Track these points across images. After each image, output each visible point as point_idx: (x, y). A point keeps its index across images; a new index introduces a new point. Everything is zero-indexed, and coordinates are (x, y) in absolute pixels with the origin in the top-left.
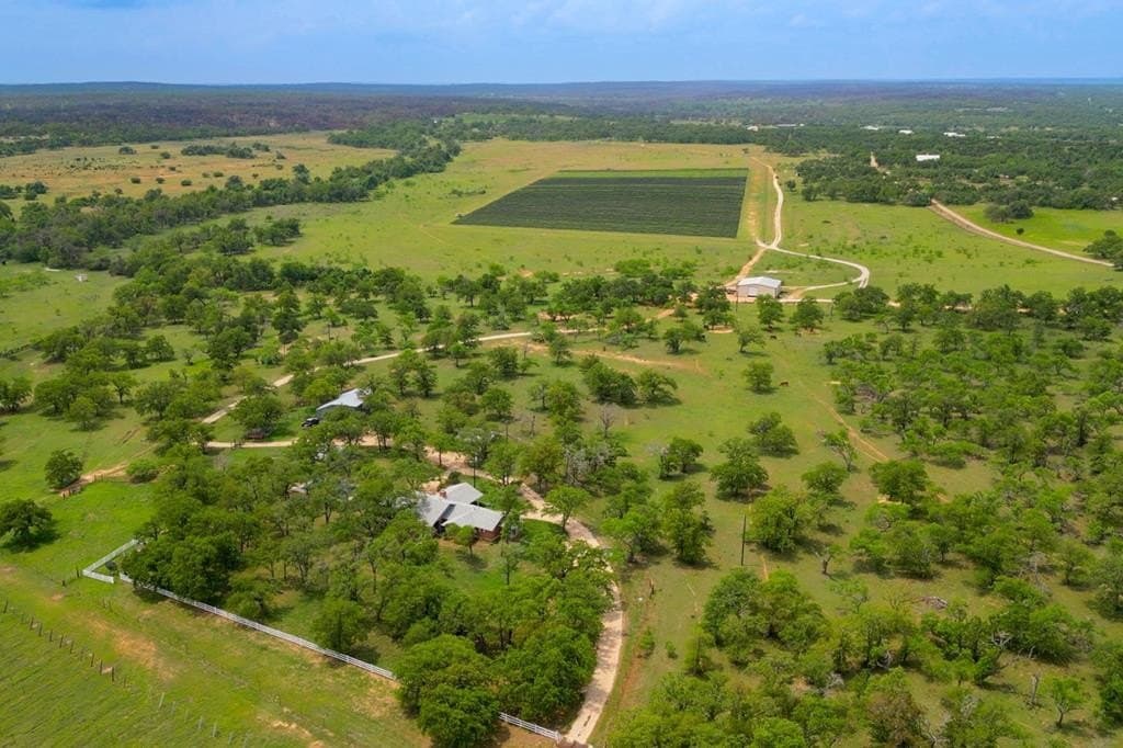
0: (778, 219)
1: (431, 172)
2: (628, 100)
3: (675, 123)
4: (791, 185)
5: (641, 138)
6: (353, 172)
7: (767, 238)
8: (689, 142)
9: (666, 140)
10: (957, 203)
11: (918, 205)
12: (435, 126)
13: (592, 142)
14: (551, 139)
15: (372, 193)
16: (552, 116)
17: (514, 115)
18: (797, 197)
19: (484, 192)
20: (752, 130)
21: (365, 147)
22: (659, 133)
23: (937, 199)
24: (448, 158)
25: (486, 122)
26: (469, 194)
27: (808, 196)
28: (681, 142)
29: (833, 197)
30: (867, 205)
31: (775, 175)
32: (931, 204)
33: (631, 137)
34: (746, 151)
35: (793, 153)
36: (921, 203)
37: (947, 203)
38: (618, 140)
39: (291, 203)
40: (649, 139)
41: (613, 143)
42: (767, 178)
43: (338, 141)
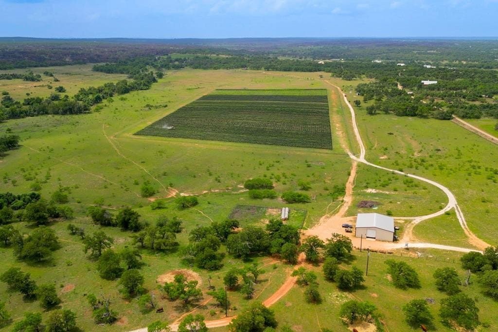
0: (356, 130)
1: (141, 89)
2: (257, 46)
3: (280, 58)
4: (357, 103)
5: (263, 68)
6: (91, 91)
7: (356, 153)
8: (289, 71)
9: (277, 69)
10: (470, 118)
11: (444, 119)
12: (155, 60)
13: (237, 70)
14: (215, 68)
15: (93, 108)
16: (218, 55)
17: (198, 55)
18: (363, 111)
19: (166, 106)
20: (321, 64)
21: (112, 73)
22: (273, 66)
23: (455, 114)
24: (154, 80)
25: (183, 58)
26: (156, 107)
27: (371, 111)
28: (285, 70)
29: (386, 111)
30: (410, 118)
31: (344, 95)
32: (453, 118)
33: (258, 68)
34: (321, 76)
35: (349, 78)
36: (446, 117)
37: (463, 117)
38: (251, 69)
39: (37, 115)
40: (267, 69)
41: (248, 71)
42: (339, 97)
43: (97, 69)
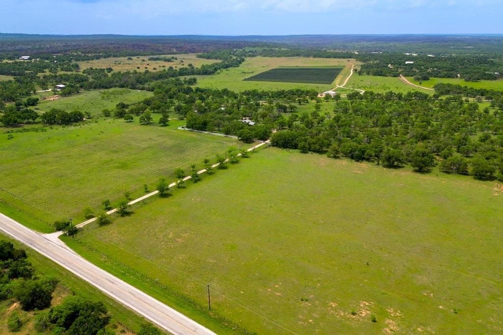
1: (235, 67)
2: (314, 42)
4: (357, 70)
5: (312, 56)
6: (208, 66)
7: (341, 84)
8: (329, 58)
9: (321, 57)
10: (408, 76)
11: (395, 77)
12: (235, 52)
13: (294, 57)
14: (278, 56)
15: (216, 72)
16: (280, 48)
17: (265, 48)
18: (356, 74)
19: (253, 72)
20: (355, 54)
21: (211, 59)
22: (320, 55)
23: (402, 75)
24: (240, 63)
25: (254, 51)
26: (248, 73)
27: (360, 74)
28: (327, 57)
29: (368, 74)
31: (353, 68)
32: (400, 76)
33: (308, 56)
34: (349, 61)
35: (364, 61)
37: (405, 76)
40: (315, 57)
42: (350, 68)
43: (200, 57)
